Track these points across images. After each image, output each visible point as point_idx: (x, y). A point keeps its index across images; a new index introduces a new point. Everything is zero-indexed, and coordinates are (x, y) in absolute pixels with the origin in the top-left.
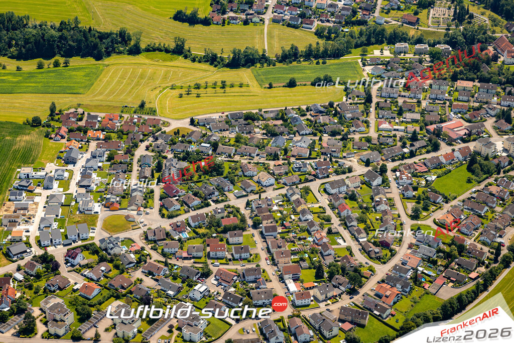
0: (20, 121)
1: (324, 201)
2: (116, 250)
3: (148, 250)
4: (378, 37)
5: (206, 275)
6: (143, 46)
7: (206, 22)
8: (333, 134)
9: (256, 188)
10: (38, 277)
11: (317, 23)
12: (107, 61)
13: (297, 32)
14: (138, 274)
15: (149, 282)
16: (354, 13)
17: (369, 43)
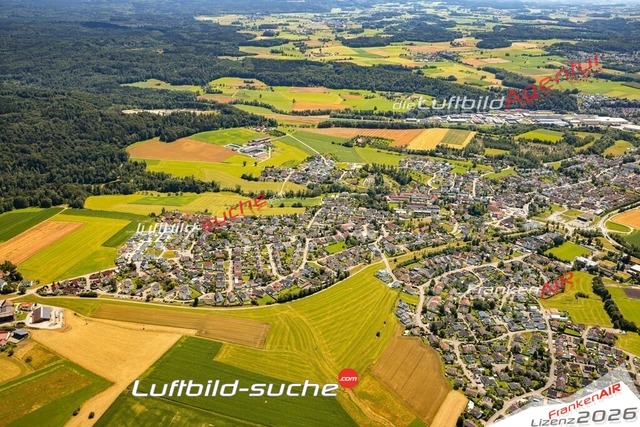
0: (146, 214)
1: (270, 251)
2: (164, 264)
3: (179, 265)
4: (336, 189)
5: (200, 275)
6: (221, 189)
7: (256, 180)
8: (290, 226)
9: (241, 244)
10: (126, 272)
11: (309, 182)
12: (202, 194)
13: (299, 186)
14: (171, 273)
15: (174, 277)
16: (329, 178)
17: (330, 192)
